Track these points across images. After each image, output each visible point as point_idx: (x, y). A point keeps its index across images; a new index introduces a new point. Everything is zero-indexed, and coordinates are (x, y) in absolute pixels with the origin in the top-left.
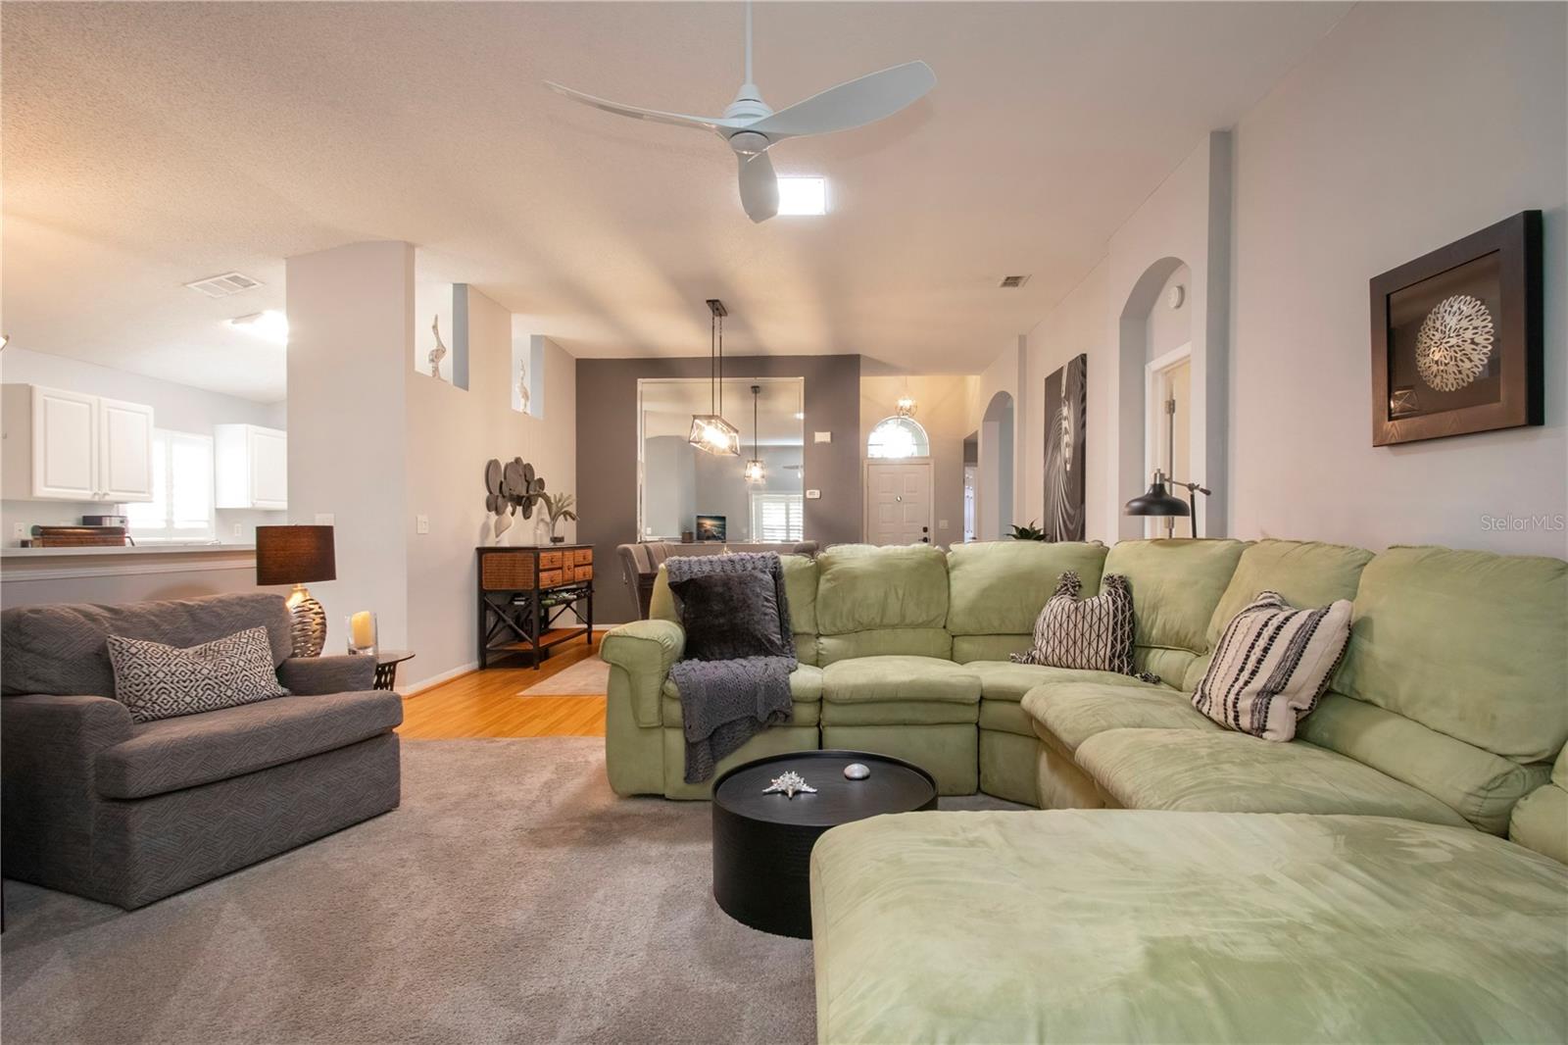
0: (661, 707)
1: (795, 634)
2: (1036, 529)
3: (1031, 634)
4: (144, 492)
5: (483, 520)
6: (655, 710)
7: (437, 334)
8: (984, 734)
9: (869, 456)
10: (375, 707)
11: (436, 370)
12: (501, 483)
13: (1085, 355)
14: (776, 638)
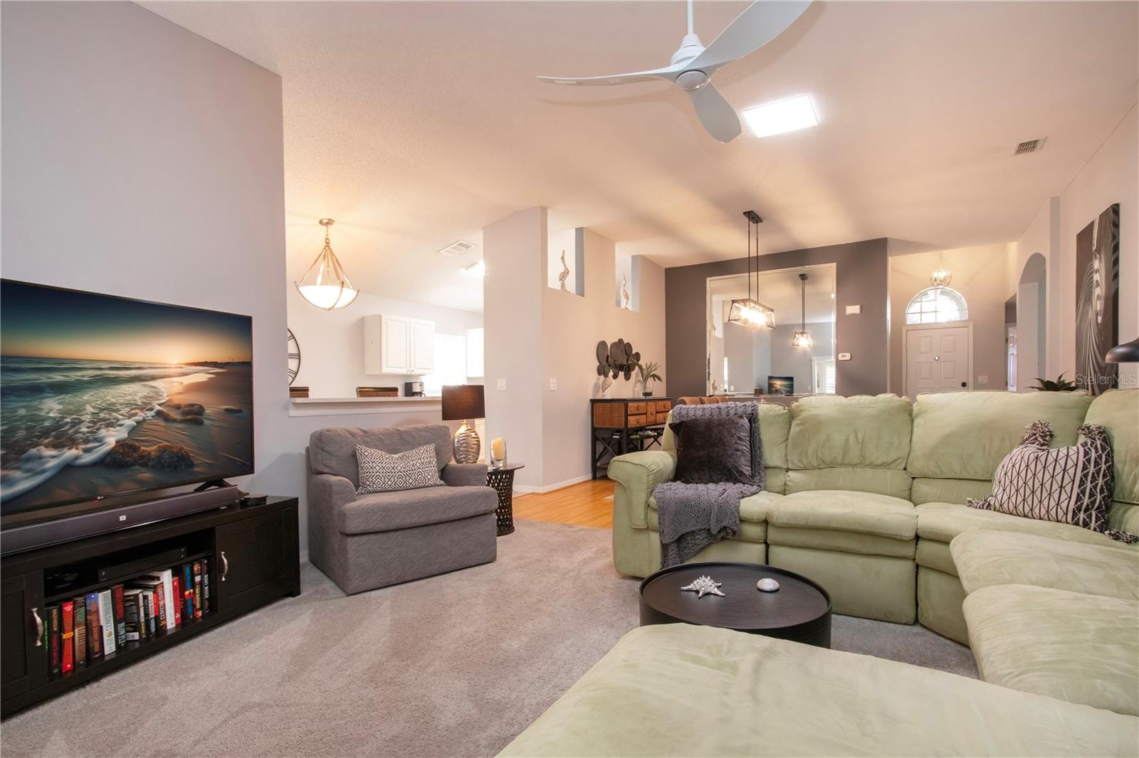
0: (646, 514)
1: (767, 468)
2: (1066, 382)
3: (990, 481)
4: (429, 369)
5: (595, 381)
6: (642, 517)
7: (564, 262)
8: (923, 575)
9: (909, 323)
10: (479, 497)
11: (563, 285)
12: (608, 356)
13: (1117, 205)
14: (747, 470)
